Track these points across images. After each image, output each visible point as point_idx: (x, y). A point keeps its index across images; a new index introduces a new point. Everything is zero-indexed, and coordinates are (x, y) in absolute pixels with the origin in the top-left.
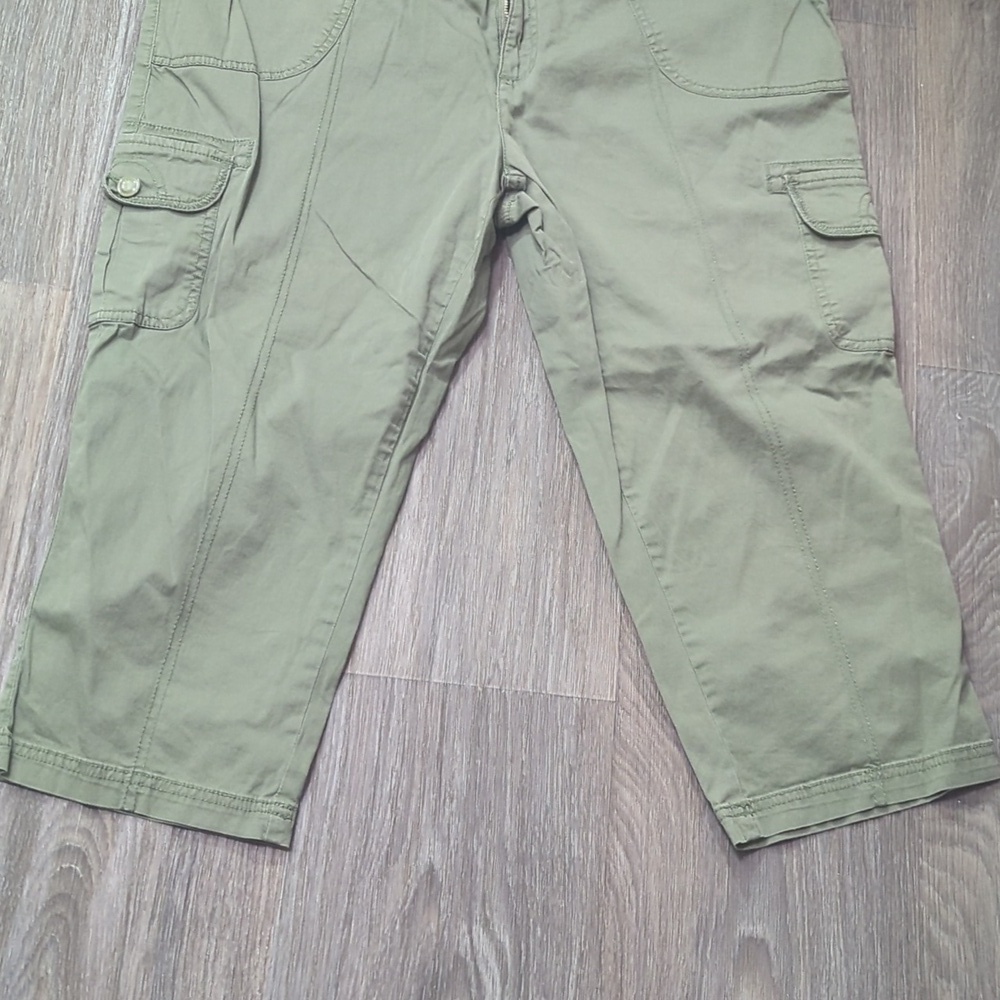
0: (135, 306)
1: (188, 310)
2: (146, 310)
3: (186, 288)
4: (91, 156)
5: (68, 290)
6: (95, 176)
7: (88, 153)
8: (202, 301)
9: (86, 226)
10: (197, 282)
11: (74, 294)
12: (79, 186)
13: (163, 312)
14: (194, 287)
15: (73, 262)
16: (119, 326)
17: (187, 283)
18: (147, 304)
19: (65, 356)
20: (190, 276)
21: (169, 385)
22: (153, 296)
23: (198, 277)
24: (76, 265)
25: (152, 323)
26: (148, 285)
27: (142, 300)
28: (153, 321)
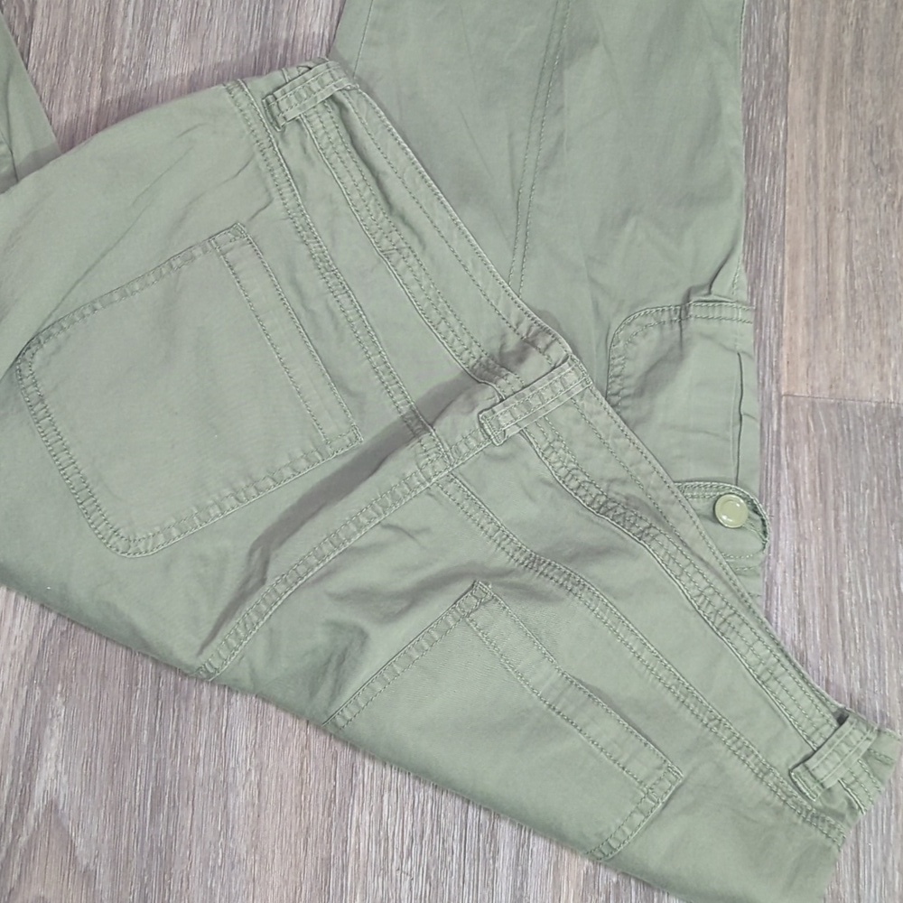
0: (695, 325)
1: (621, 343)
2: (677, 328)
3: (628, 377)
4: (790, 610)
5: (787, 395)
6: (779, 577)
7: (795, 615)
8: (604, 365)
9: (779, 495)
10: (616, 388)
11: (778, 390)
12: (799, 559)
13: (655, 334)
14: (618, 380)
15: (788, 437)
16: (710, 293)
17: (627, 382)
18: (677, 336)
19: (774, 297)
20: (626, 392)
21: (632, 222)
22: (671, 349)
23: (617, 394)
24: (783, 432)
25: (666, 314)
26: (681, 358)
27: (685, 336)
28: (665, 317)
